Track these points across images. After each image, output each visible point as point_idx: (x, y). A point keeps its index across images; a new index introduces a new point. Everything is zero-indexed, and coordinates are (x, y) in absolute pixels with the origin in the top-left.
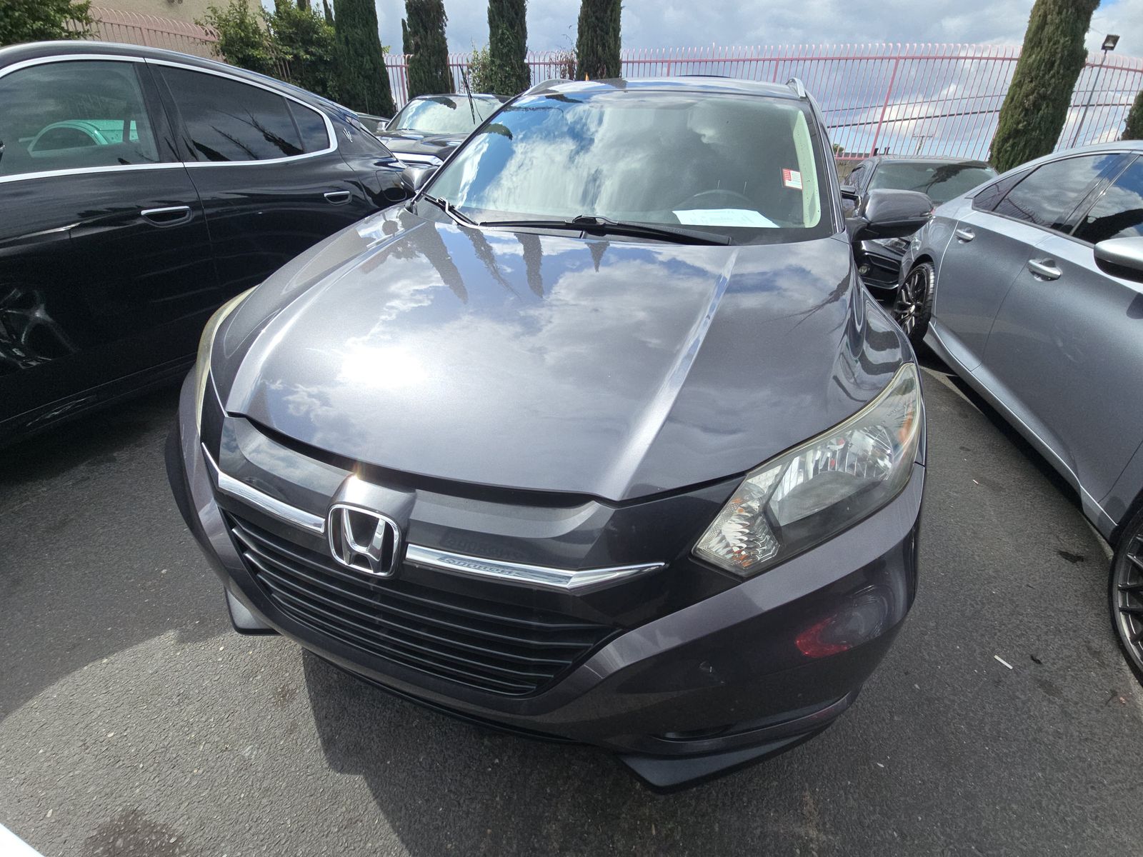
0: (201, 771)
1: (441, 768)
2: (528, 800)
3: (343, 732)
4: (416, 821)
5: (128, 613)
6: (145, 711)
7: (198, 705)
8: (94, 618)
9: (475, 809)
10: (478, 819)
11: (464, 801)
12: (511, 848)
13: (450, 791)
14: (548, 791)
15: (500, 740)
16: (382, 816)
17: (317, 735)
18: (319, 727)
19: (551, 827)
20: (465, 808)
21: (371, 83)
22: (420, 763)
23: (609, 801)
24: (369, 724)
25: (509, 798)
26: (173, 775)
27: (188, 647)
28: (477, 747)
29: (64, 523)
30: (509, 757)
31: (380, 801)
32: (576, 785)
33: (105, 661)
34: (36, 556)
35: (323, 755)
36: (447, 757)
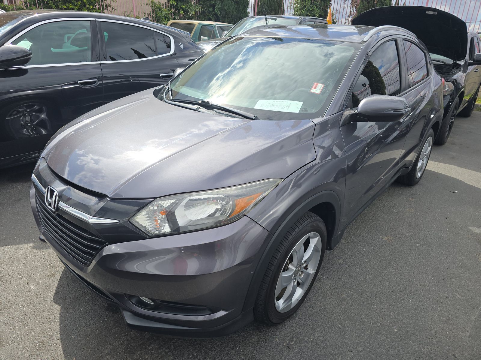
0: (17, 287)
1: (86, 314)
2: (107, 335)
3: (63, 292)
4: (68, 326)
5: (23, 234)
6: (12, 265)
7: (27, 268)
8: (13, 233)
9: (88, 330)
10: (87, 333)
11: (86, 327)
12: (91, 346)
13: (84, 322)
14: (117, 336)
15: (112, 314)
16: (59, 320)
17: (55, 290)
18: (57, 288)
19: (109, 346)
20: (85, 329)
21: (238, 5)
22: (81, 310)
23: (135, 348)
24: (73, 293)
25: (102, 332)
26: (9, 285)
27: (34, 250)
28: (102, 313)
29: (20, 199)
30: (111, 320)
31: (61, 316)
32: (128, 338)
33: (9, 247)
34: (6, 208)
35: (53, 296)
36: (90, 312)
